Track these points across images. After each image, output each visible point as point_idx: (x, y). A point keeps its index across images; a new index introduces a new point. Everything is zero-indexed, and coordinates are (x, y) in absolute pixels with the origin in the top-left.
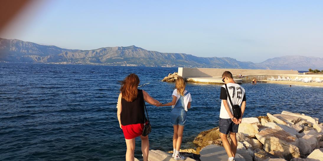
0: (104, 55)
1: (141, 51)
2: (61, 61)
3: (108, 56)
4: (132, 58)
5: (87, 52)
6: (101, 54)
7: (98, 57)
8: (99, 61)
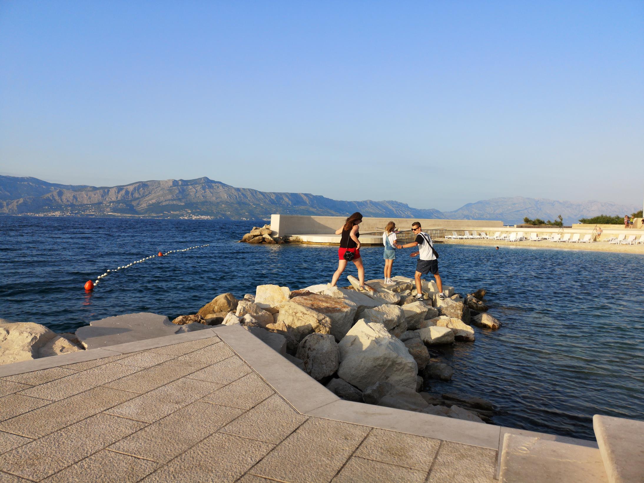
0: (144, 196)
1: (221, 188)
2: (48, 211)
3: (152, 199)
4: (204, 203)
5: (106, 190)
6: (136, 195)
7: (131, 201)
8: (132, 210)
